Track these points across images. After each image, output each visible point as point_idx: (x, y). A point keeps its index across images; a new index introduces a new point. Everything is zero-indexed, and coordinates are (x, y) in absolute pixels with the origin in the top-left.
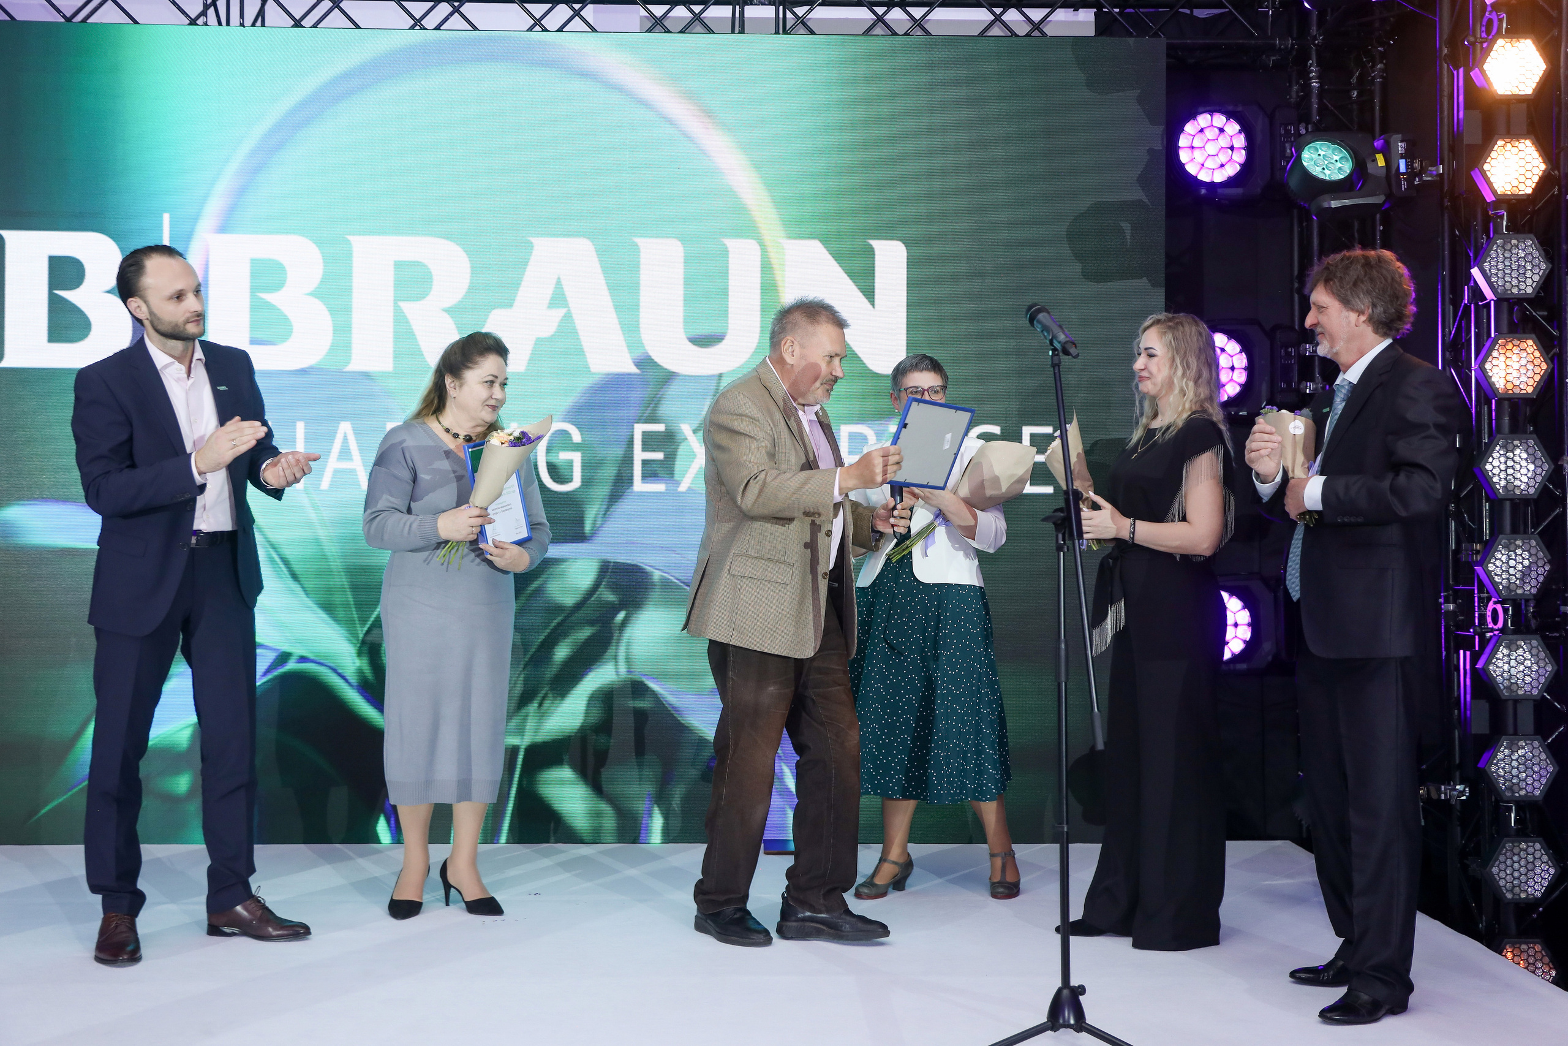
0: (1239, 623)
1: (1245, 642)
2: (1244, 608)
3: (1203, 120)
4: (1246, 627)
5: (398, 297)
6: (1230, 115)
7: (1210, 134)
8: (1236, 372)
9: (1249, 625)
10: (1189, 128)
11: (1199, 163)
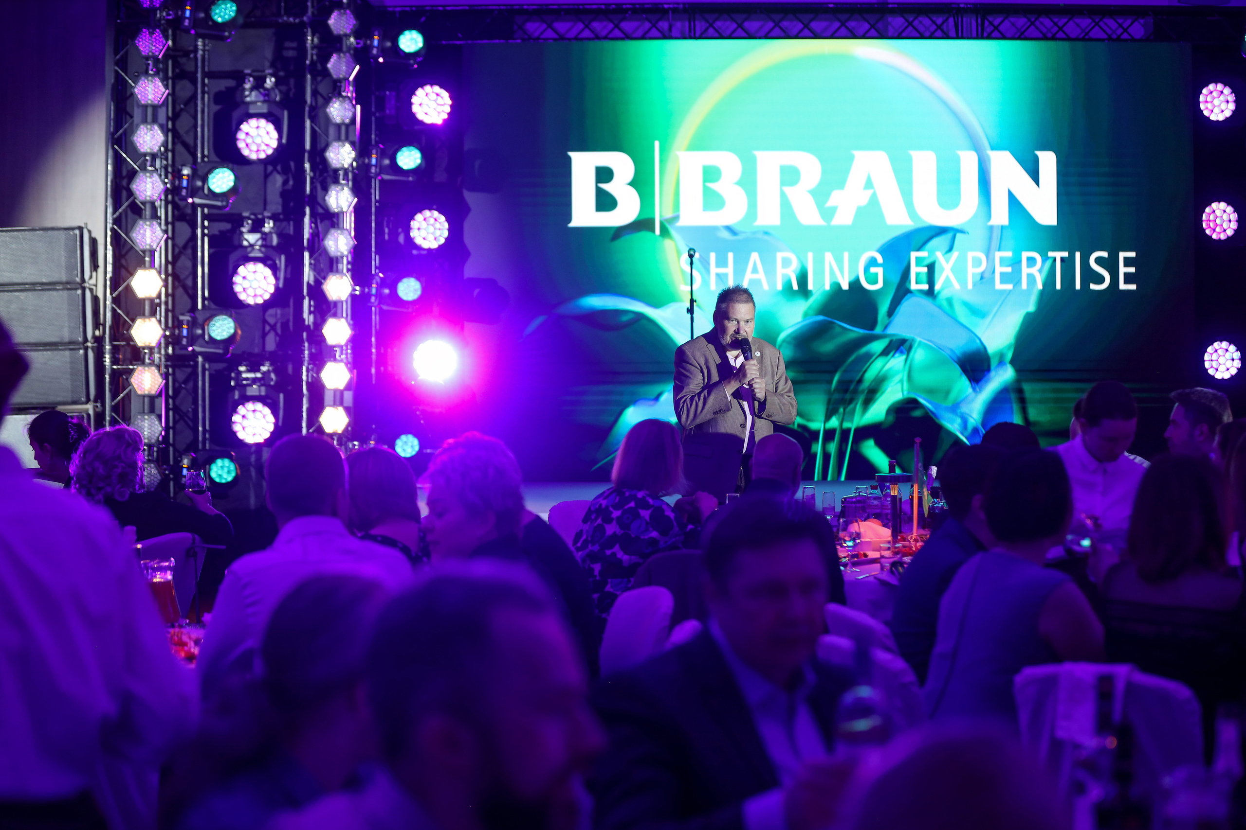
0: (1234, 358)
1: (1238, 369)
2: (1237, 351)
3: (1211, 87)
4: (1238, 361)
5: (783, 183)
6: (1225, 84)
7: (1215, 94)
8: (1232, 223)
9: (1240, 359)
10: (1205, 91)
11: (1210, 110)
